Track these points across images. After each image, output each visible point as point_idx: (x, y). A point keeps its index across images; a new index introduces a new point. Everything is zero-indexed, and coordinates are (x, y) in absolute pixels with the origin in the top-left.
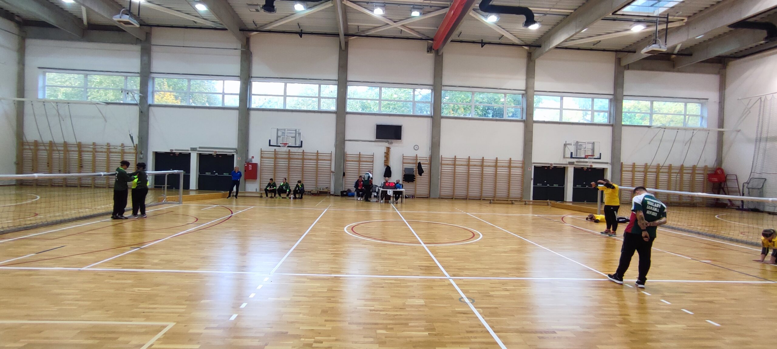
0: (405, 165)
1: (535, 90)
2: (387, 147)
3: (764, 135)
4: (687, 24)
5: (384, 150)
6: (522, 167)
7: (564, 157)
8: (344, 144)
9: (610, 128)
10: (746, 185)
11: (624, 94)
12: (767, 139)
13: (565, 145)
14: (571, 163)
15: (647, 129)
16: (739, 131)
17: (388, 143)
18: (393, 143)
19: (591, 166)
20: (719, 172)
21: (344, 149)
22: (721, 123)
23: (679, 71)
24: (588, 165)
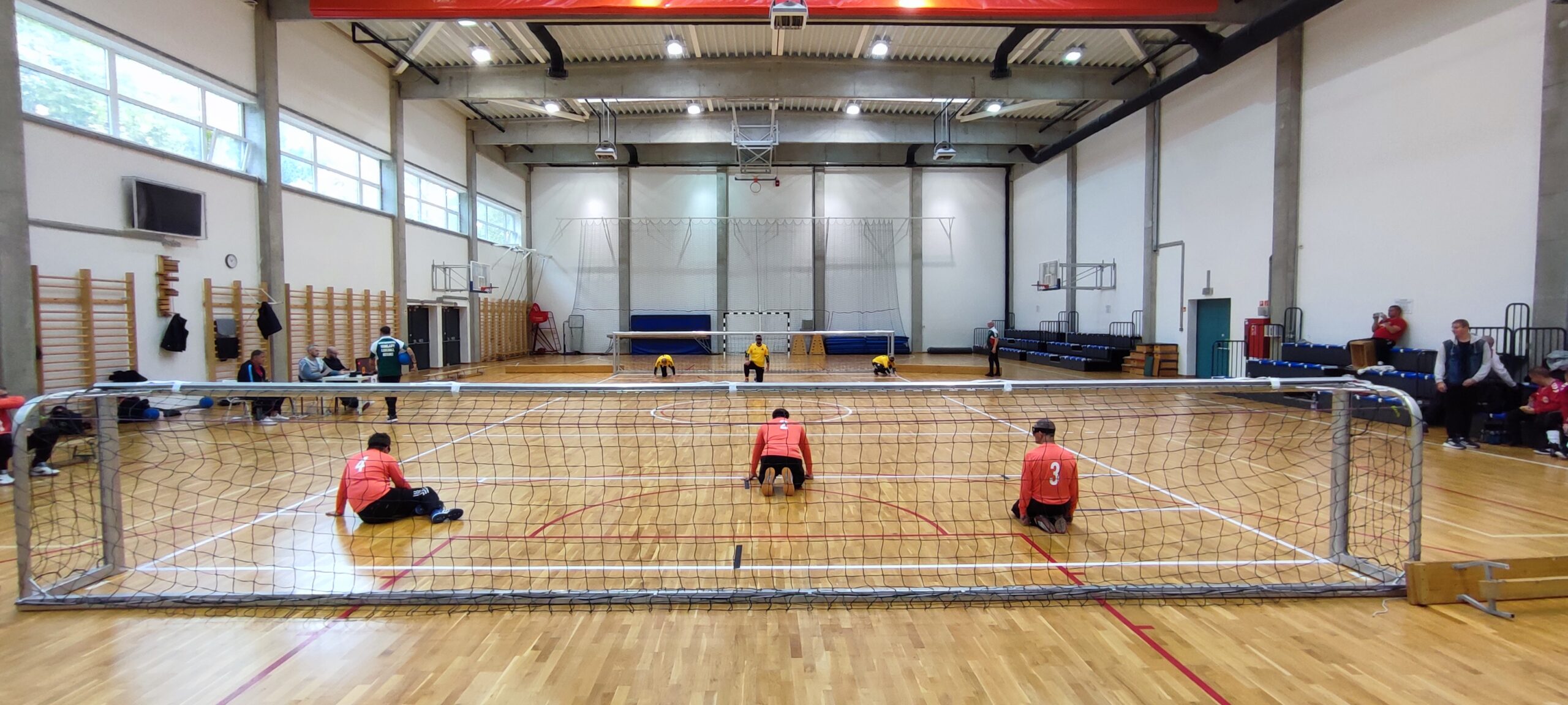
0: (215, 310)
1: (405, 158)
2: (162, 257)
3: (587, 265)
4: (587, 121)
5: (153, 266)
6: (395, 311)
7: (433, 290)
8: (24, 237)
9: (465, 241)
10: (567, 324)
11: (478, 190)
12: (590, 270)
13: (433, 266)
14: (440, 300)
15: (489, 245)
16: (551, 257)
17: (165, 243)
18: (178, 245)
19: (456, 303)
20: (536, 309)
21: (26, 254)
22: (529, 244)
23: (508, 168)
24: (451, 303)
